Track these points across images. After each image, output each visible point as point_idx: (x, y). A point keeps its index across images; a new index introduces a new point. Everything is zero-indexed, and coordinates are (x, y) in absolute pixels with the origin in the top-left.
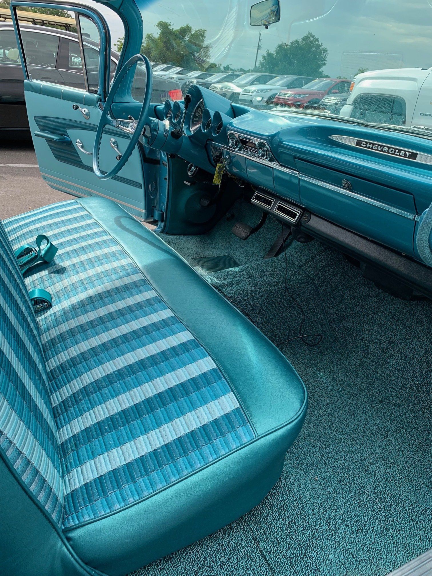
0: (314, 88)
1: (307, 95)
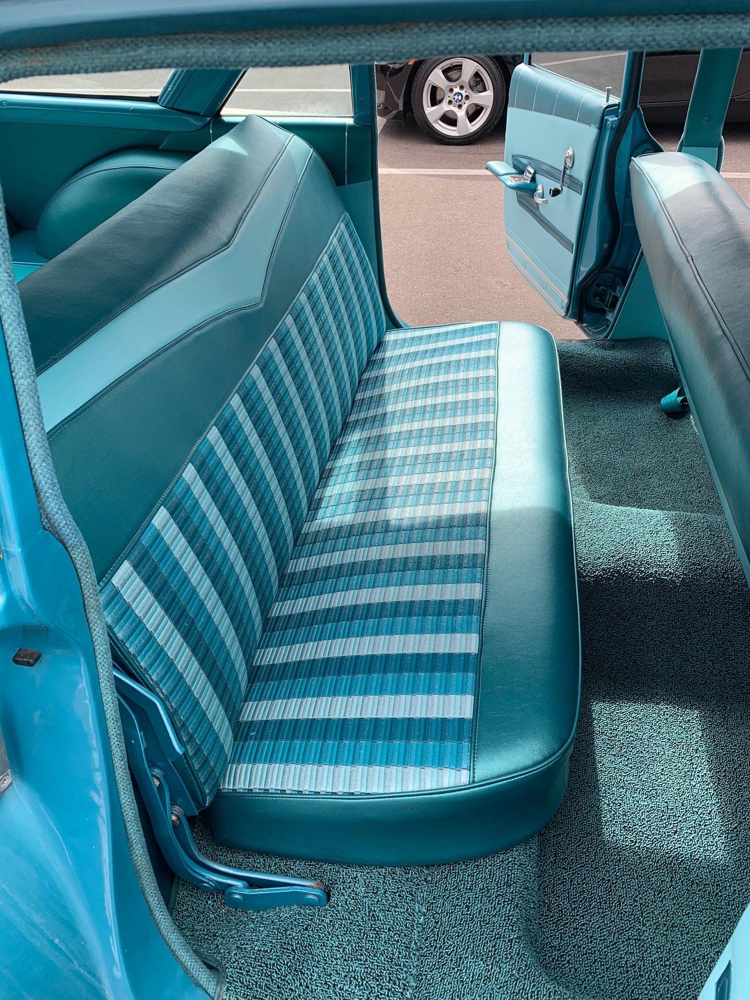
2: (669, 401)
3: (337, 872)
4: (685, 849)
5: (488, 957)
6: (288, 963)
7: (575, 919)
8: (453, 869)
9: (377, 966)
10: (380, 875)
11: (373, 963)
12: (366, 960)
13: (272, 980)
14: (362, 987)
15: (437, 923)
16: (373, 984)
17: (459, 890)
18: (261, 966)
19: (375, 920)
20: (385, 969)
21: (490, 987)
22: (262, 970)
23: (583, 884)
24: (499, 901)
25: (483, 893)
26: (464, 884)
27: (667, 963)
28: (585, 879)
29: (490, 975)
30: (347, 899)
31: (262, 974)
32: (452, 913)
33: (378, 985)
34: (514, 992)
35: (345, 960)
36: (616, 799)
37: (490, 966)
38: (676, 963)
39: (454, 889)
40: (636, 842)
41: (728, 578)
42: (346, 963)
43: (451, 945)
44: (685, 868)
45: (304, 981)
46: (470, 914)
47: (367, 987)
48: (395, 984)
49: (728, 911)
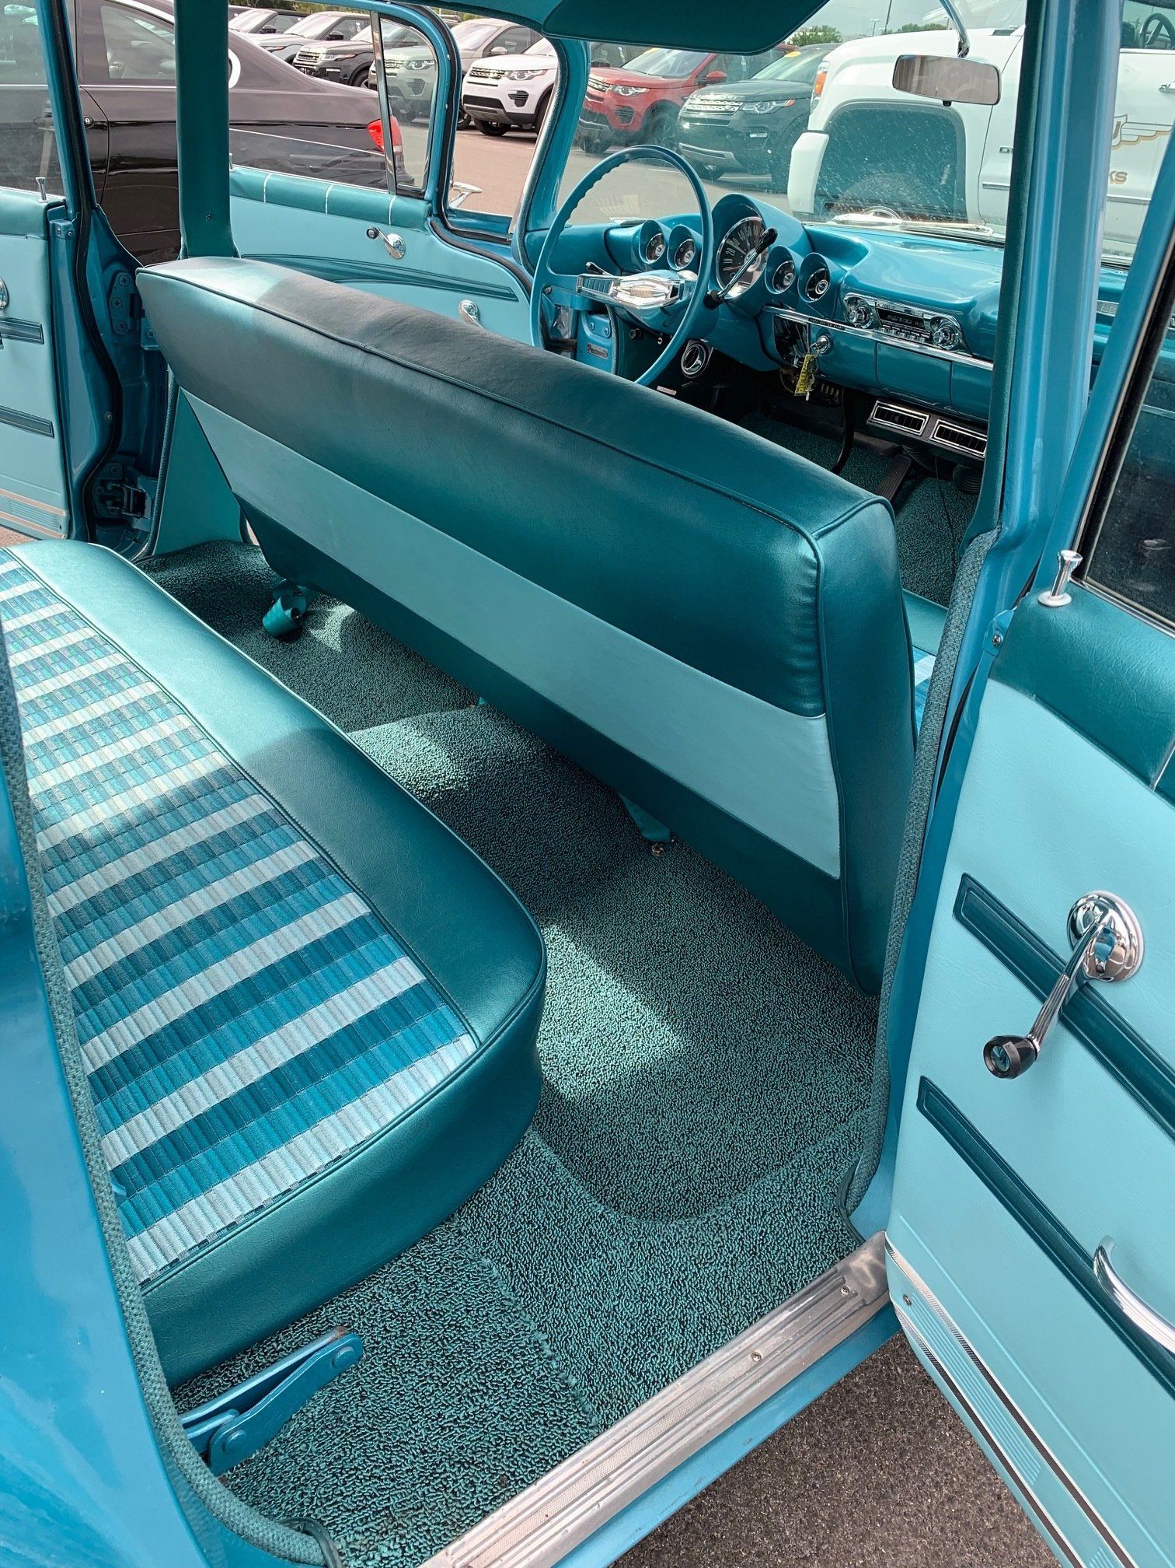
0: (651, 71)
1: (644, 90)
2: (274, 619)
3: (345, 1307)
4: (645, 1058)
5: (594, 1250)
6: (378, 1446)
7: (605, 1191)
8: (479, 1202)
9: (488, 1356)
10: (403, 1267)
11: (480, 1358)
12: (470, 1362)
13: (379, 1478)
14: (491, 1392)
15: (510, 1265)
16: (501, 1376)
17: (506, 1216)
18: (351, 1475)
19: (441, 1316)
20: (500, 1351)
21: (621, 1274)
22: (357, 1478)
23: (585, 1154)
24: (557, 1191)
25: (533, 1197)
26: (506, 1206)
27: (712, 1165)
28: (582, 1148)
29: (611, 1262)
30: (384, 1326)
31: (361, 1482)
32: (517, 1242)
33: (506, 1374)
34: (646, 1258)
35: (444, 1385)
36: (548, 1054)
37: (604, 1255)
38: (718, 1159)
39: (498, 1220)
40: (598, 1082)
41: (512, 761)
42: (448, 1387)
43: (545, 1272)
44: (658, 1073)
45: (416, 1449)
46: (539, 1227)
47: (496, 1385)
48: (524, 1355)
49: (721, 1084)
